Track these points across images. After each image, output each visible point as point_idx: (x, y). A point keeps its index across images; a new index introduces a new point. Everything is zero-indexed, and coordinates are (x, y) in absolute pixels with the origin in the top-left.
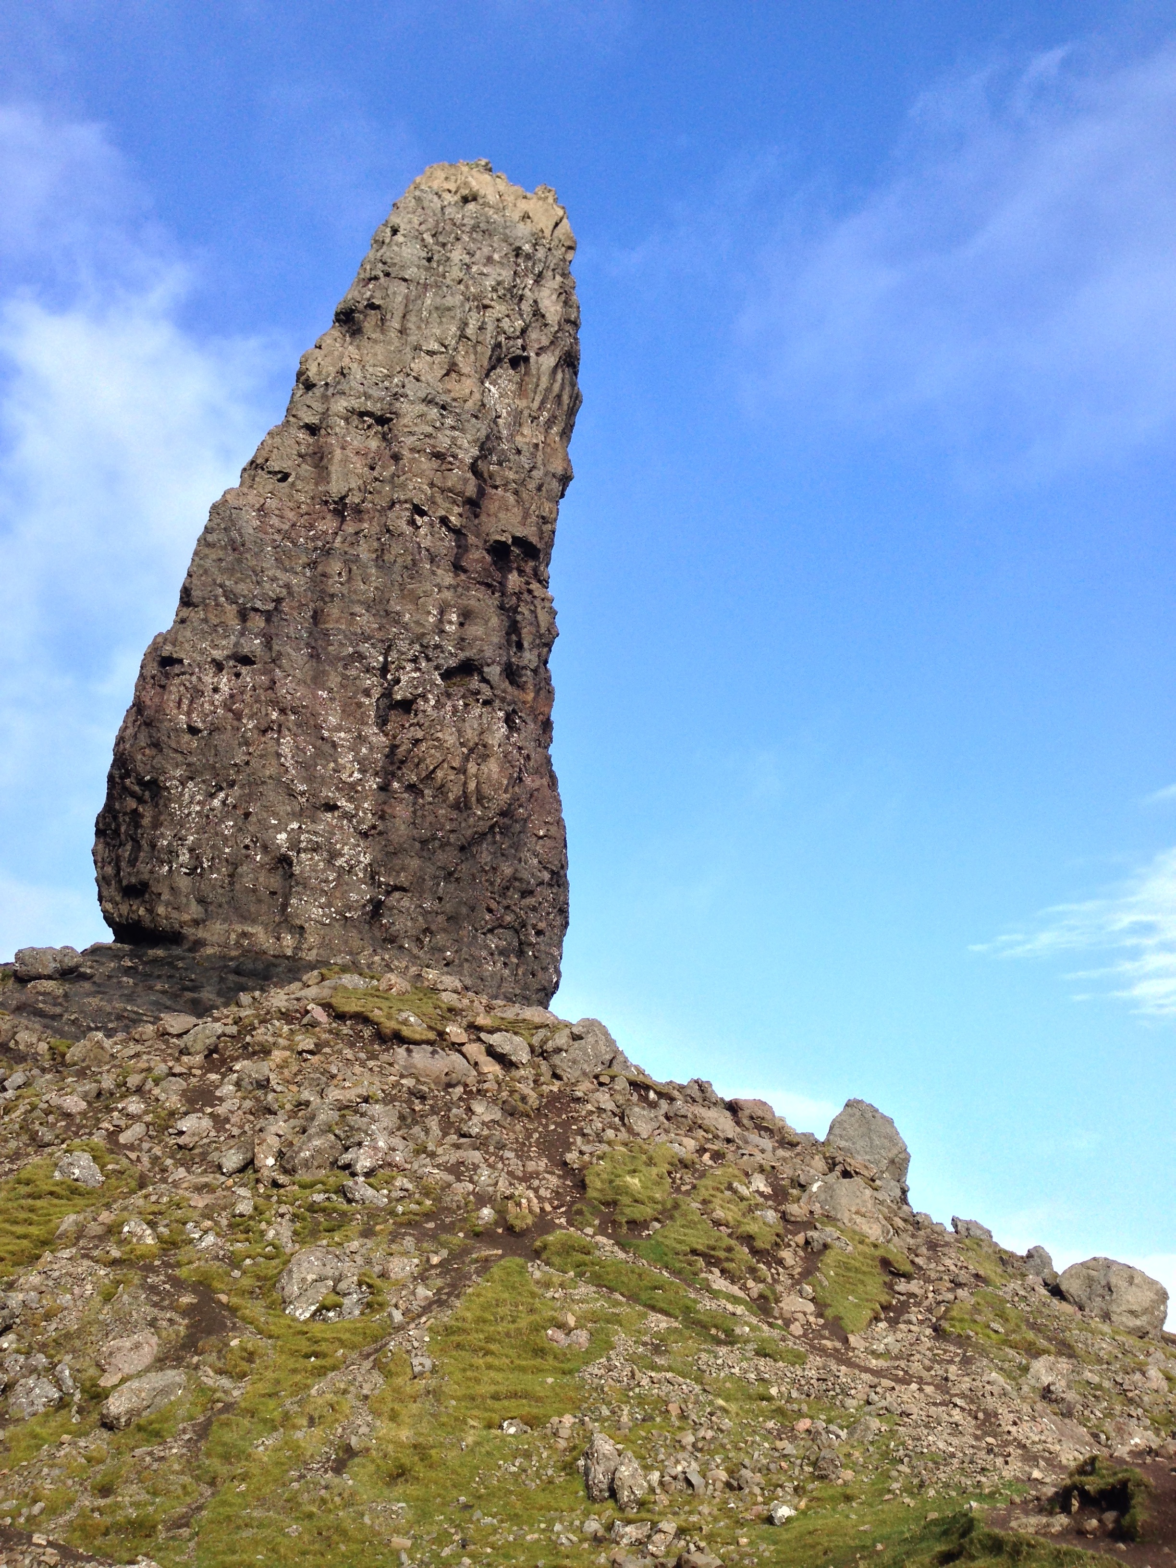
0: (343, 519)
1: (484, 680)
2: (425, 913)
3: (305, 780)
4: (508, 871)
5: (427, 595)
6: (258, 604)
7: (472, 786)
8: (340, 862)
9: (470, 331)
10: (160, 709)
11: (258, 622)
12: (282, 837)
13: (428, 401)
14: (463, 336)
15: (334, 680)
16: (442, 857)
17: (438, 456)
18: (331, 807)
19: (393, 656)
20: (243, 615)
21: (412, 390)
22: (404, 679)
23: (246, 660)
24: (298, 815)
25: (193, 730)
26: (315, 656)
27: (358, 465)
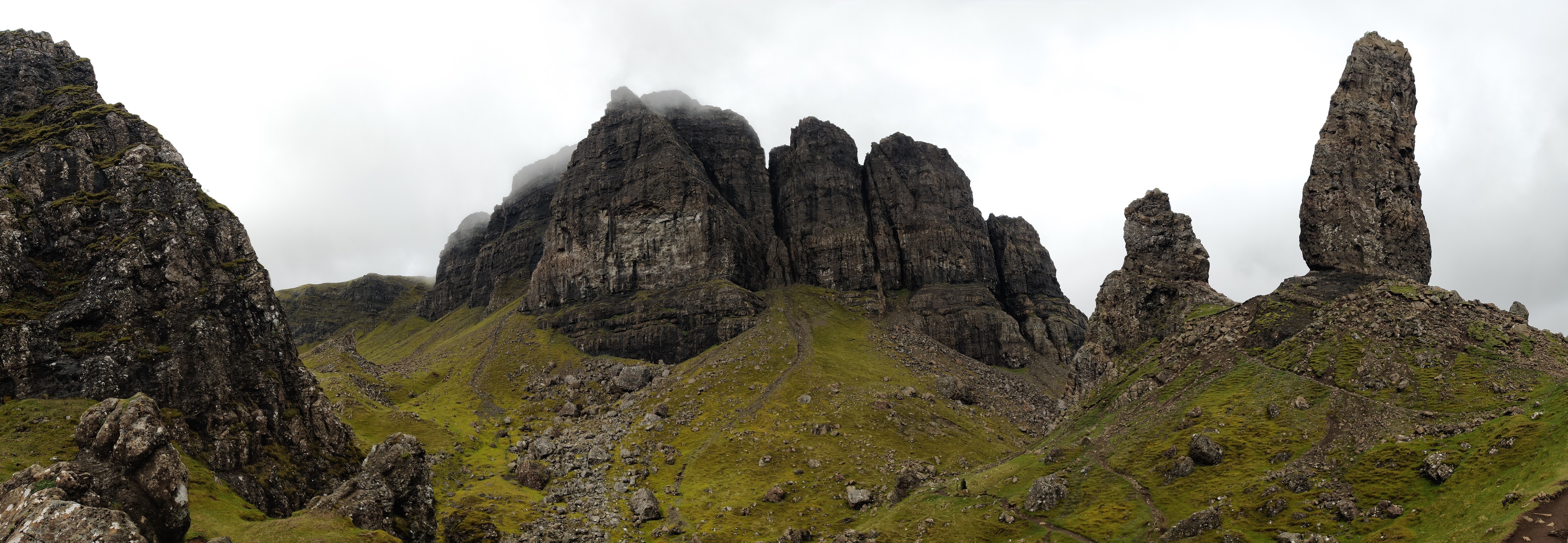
0: (1355, 145)
1: (1404, 191)
2: (1399, 260)
3: (1359, 223)
4: (1417, 245)
5: (1385, 168)
6: (1336, 172)
7: (1406, 223)
8: (1376, 248)
9: (1385, 88)
10: (1313, 205)
11: (1337, 177)
12: (1356, 240)
13: (1376, 110)
14: (1383, 90)
15: (1362, 194)
16: (1401, 244)
17: (1382, 127)
18: (1368, 231)
19: (1378, 186)
20: (1332, 176)
21: (1370, 107)
22: (1381, 193)
23: (1335, 188)
24: (1359, 233)
25: (1323, 211)
26: (1355, 187)
27: (1357, 129)
